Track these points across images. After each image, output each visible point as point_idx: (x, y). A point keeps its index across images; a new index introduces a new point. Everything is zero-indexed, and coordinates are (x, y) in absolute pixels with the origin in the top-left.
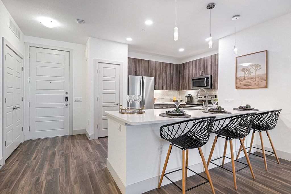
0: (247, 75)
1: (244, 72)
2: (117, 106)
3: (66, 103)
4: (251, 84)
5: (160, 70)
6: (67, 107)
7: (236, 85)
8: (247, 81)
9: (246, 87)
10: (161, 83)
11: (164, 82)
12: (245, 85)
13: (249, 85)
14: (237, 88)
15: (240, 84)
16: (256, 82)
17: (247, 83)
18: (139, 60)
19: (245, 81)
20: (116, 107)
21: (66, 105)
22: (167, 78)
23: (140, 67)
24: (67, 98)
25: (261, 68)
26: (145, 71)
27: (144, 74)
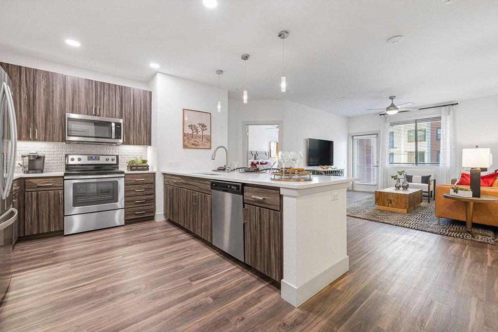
0: (195, 133)
1: (192, 129)
4: (198, 144)
7: (184, 143)
8: (195, 140)
9: (193, 146)
12: (193, 144)
13: (197, 145)
14: (185, 147)
15: (188, 142)
16: (203, 142)
17: (195, 142)
19: (193, 140)
25: (206, 129)
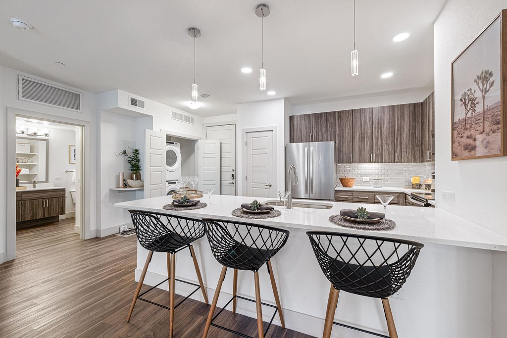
1: (465, 104)
2: (270, 188)
3: (232, 181)
5: (365, 123)
6: (233, 186)
7: (452, 148)
8: (469, 133)
9: (467, 153)
10: (368, 149)
11: (375, 147)
12: (466, 148)
14: (454, 156)
15: (459, 143)
18: (316, 115)
19: (466, 133)
20: (268, 189)
21: (233, 184)
22: (384, 138)
23: (320, 126)
24: (233, 175)
25: (492, 85)
26: (329, 132)
27: (326, 137)
